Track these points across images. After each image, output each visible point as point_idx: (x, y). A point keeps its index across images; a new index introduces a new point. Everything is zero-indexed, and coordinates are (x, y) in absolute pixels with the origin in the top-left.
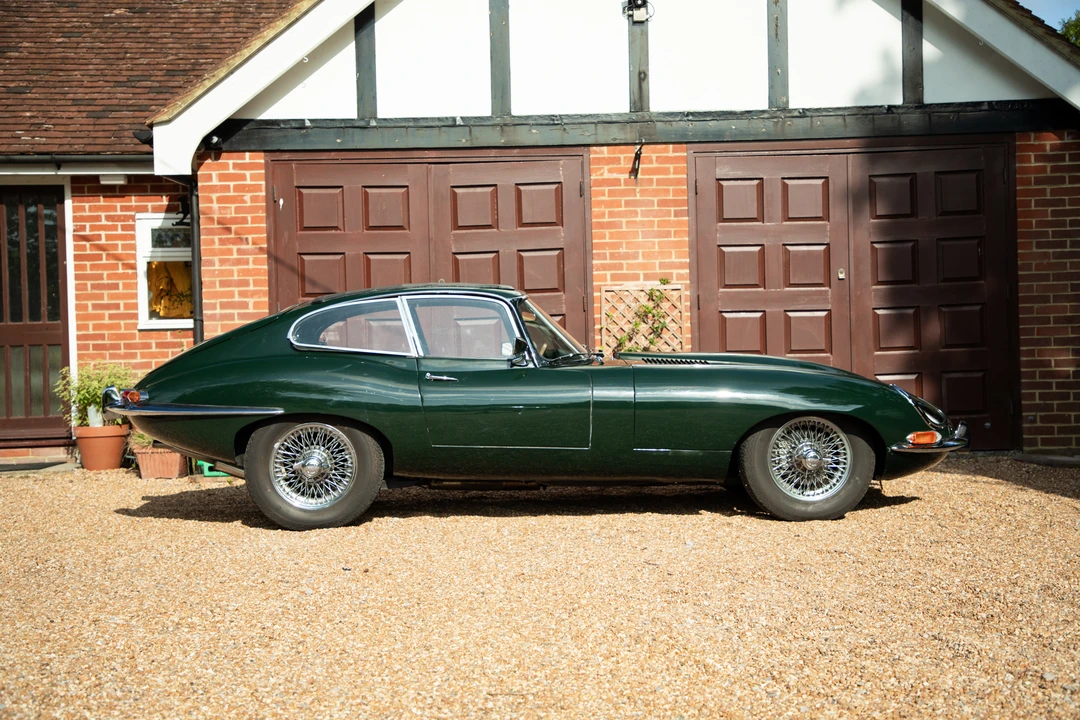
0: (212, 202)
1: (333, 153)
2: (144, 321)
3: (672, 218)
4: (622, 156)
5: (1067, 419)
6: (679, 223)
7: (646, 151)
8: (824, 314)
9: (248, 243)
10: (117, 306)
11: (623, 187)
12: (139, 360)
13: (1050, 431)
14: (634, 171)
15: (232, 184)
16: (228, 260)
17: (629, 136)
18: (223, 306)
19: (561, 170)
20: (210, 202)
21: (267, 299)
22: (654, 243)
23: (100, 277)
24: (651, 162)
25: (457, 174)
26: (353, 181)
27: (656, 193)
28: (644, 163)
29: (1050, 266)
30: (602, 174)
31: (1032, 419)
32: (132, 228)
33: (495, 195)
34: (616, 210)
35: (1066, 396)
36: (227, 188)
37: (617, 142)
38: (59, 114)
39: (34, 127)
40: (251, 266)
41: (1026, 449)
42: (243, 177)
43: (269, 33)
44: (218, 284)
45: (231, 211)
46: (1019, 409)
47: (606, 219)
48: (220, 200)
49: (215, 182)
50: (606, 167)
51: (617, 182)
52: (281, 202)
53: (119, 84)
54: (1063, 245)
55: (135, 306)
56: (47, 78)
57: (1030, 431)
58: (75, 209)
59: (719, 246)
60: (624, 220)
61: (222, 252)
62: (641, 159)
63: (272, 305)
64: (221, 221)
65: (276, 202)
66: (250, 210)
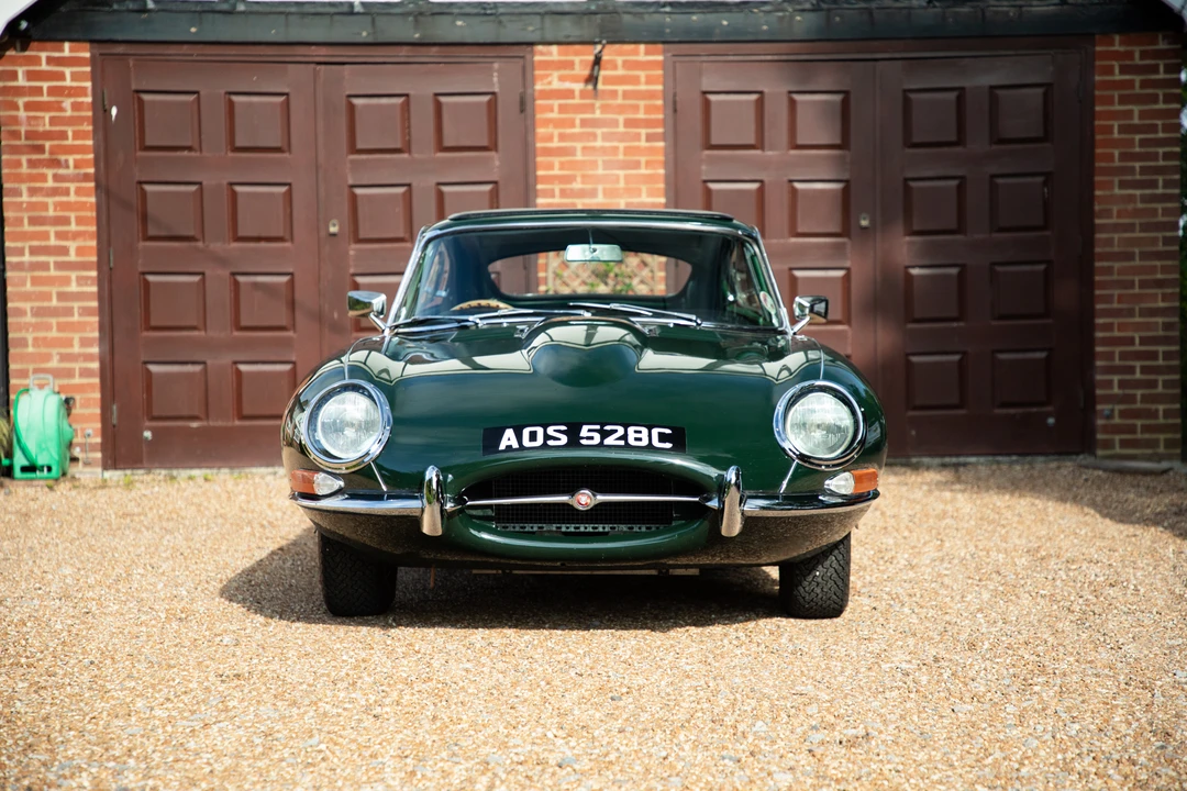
0: (17, 108)
1: (185, 47)
3: (643, 143)
4: (577, 59)
5: (1154, 414)
6: (651, 151)
7: (612, 54)
8: (840, 273)
9: (67, 167)
11: (577, 101)
13: (1132, 429)
14: (592, 79)
15: (45, 85)
16: (41, 189)
17: (586, 33)
18: (34, 251)
19: (496, 76)
20: (16, 111)
21: (94, 243)
22: (618, 177)
24: (615, 67)
25: (353, 79)
26: (213, 87)
27: (621, 109)
28: (606, 69)
29: (1137, 213)
30: (550, 83)
31: (1108, 414)
33: (406, 107)
34: (569, 131)
35: (1153, 384)
36: (39, 91)
37: (571, 39)
40: (73, 198)
41: (1100, 452)
42: (61, 77)
44: (26, 221)
45: (45, 121)
46: (1091, 400)
47: (555, 144)
49: (21, 82)
50: (556, 74)
51: (569, 94)
52: (114, 111)
54: (1153, 185)
57: (1106, 429)
59: (705, 181)
60: (579, 145)
61: (32, 178)
62: (602, 63)
63: (102, 251)
64: (30, 135)
65: (107, 112)
66: (71, 121)
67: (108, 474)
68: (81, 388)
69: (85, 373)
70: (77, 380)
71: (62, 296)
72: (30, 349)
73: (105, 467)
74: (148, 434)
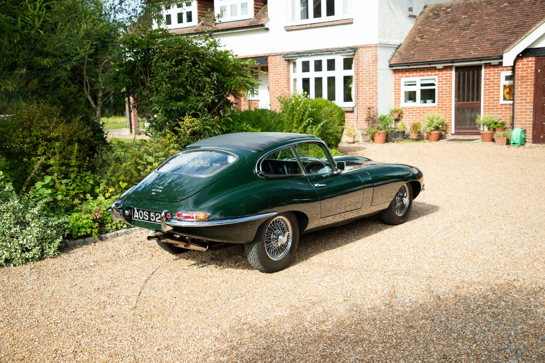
2: (502, 101)
9: (528, 83)
10: (494, 98)
12: (499, 112)
15: (525, 66)
16: (523, 87)
18: (520, 100)
20: (519, 72)
21: (533, 98)
23: (490, 90)
32: (500, 76)
36: (524, 68)
38: (483, 45)
39: (475, 50)
40: (529, 89)
42: (528, 64)
43: (538, 25)
44: (519, 94)
45: (524, 74)
48: (521, 71)
49: (520, 66)
52: (539, 70)
53: (501, 32)
55: (499, 97)
56: (481, 32)
58: (485, 71)
61: (521, 85)
63: (534, 100)
64: (521, 77)
65: (538, 71)
66: (529, 73)
67: (533, 145)
68: (528, 127)
69: (529, 124)
70: (528, 126)
71: (526, 109)
72: (518, 119)
73: (533, 143)
74: (542, 137)
